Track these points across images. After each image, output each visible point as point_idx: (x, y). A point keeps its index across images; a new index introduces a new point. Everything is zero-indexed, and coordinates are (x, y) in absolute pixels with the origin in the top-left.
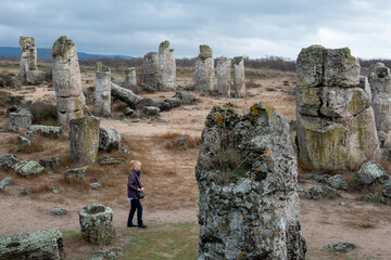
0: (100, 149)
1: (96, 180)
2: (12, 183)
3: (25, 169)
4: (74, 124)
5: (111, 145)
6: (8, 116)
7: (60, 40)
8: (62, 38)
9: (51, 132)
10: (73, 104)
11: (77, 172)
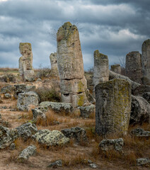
0: (131, 122)
1: (141, 157)
2: (36, 154)
3: (47, 138)
4: (102, 88)
5: (143, 116)
6: (15, 99)
7: (65, 27)
8: (66, 24)
9: (62, 108)
10: (76, 86)
11: (113, 144)
